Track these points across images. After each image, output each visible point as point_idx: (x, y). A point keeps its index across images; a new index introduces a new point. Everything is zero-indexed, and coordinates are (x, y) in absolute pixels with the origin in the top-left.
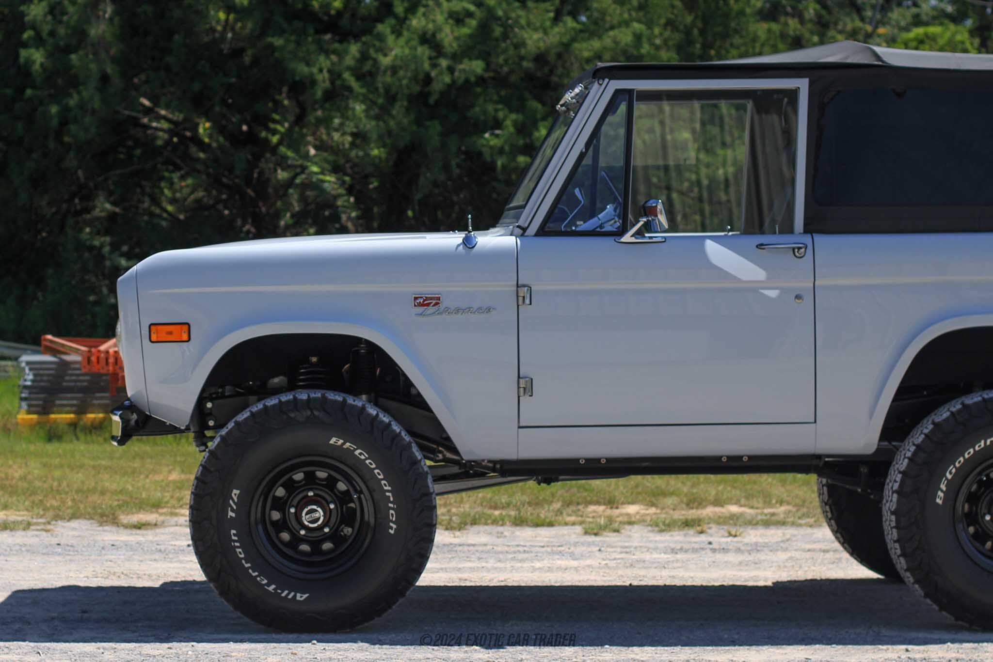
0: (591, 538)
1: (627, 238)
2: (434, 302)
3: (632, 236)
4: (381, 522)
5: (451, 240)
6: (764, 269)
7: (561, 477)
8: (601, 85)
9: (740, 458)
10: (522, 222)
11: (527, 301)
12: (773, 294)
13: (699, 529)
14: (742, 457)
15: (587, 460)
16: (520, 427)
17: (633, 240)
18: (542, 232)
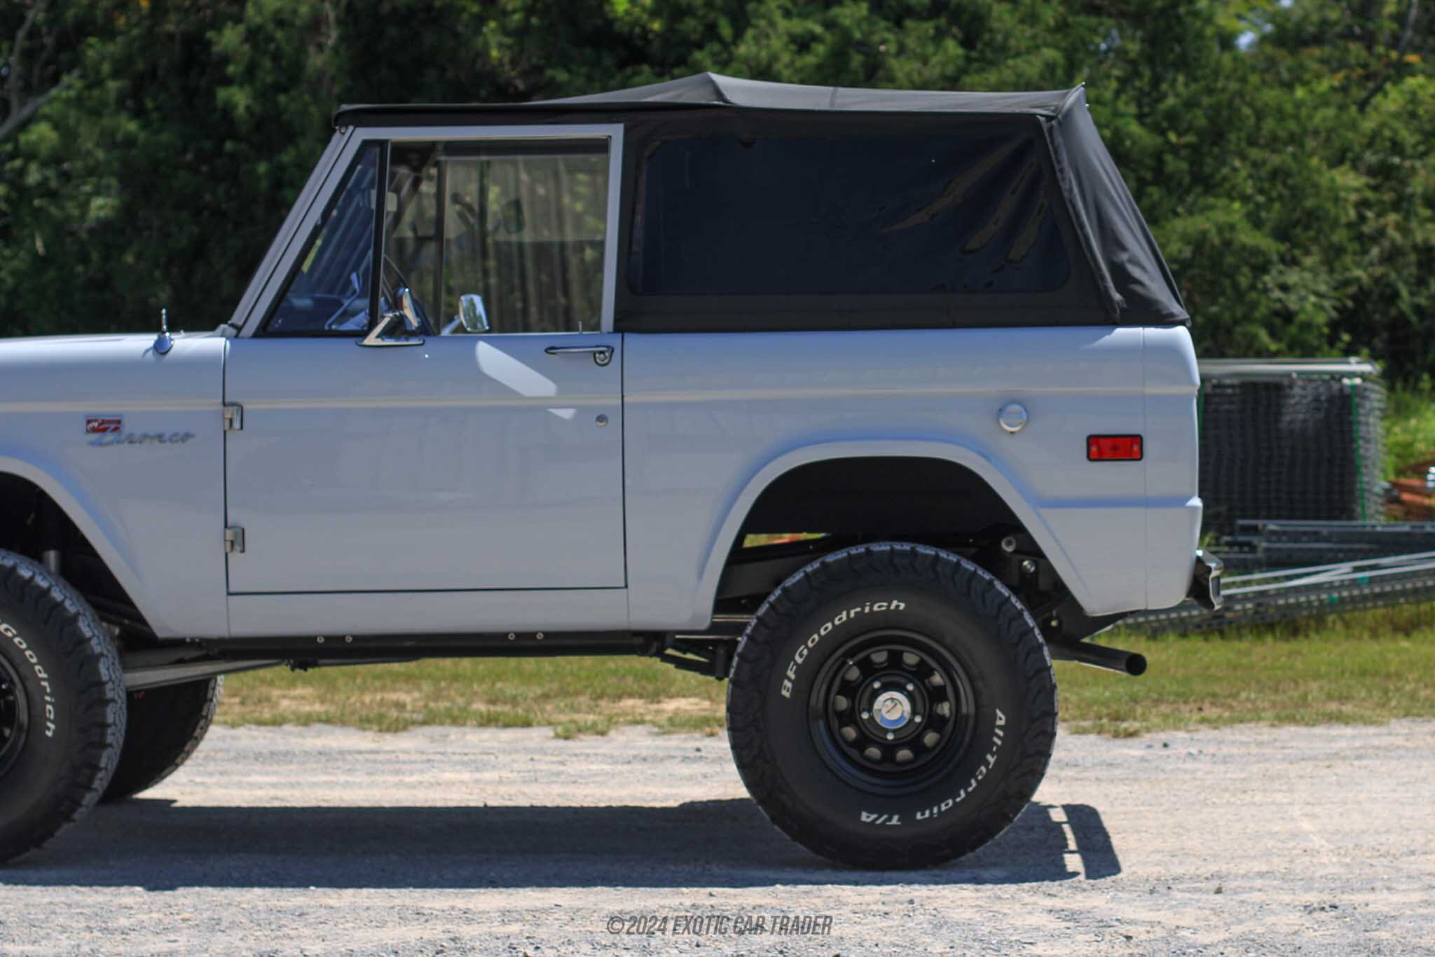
0: (562, 743)
1: (371, 340)
2: (113, 426)
3: (378, 337)
4: (36, 720)
5: (139, 343)
6: (554, 382)
7: (321, 661)
8: (343, 134)
9: (532, 635)
10: (237, 318)
11: (237, 425)
12: (567, 414)
13: (708, 730)
14: (536, 633)
15: (328, 638)
16: (229, 594)
17: (379, 342)
18: (264, 331)
